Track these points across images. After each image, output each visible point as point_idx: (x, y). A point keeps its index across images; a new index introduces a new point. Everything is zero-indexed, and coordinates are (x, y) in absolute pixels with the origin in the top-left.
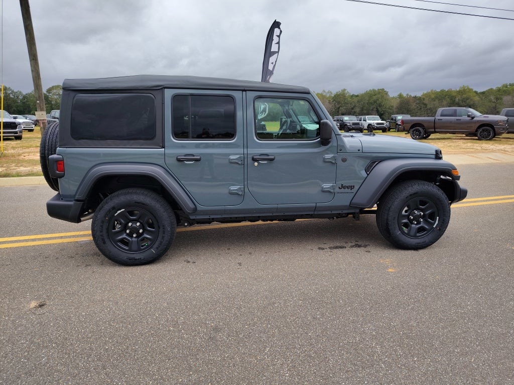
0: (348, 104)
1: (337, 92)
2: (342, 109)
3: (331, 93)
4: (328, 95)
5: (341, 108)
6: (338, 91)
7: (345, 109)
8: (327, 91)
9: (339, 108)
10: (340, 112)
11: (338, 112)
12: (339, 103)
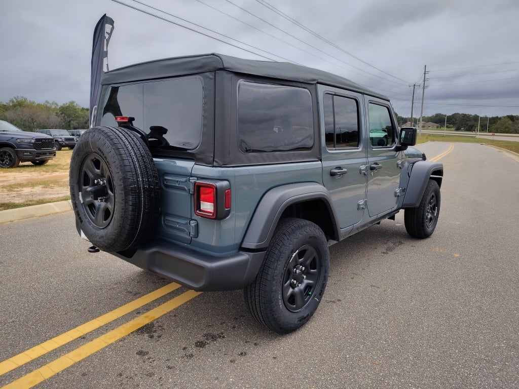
0: (80, 117)
1: (64, 105)
2: (74, 123)
3: (57, 105)
4: (53, 107)
5: (72, 122)
6: (65, 103)
7: (77, 123)
8: (51, 102)
9: (70, 122)
10: (72, 126)
11: (69, 126)
12: (69, 116)
